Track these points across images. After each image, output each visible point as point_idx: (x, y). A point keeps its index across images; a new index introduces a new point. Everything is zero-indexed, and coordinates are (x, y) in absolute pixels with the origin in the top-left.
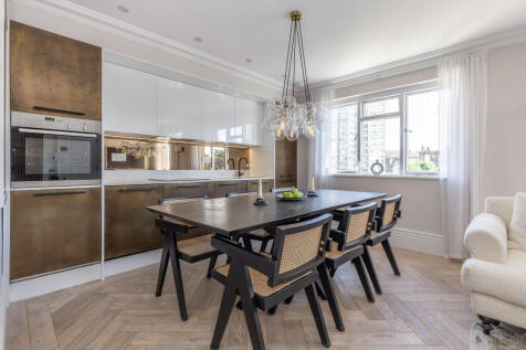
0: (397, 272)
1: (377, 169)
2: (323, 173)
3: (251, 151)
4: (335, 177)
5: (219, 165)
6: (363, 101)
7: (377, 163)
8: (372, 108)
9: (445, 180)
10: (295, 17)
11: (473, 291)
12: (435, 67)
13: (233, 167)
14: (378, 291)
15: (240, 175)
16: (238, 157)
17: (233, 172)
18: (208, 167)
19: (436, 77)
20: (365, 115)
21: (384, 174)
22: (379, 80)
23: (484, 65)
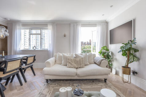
0: (35, 75)
1: (35, 48)
6: (31, 29)
7: (35, 47)
8: (34, 32)
9: (49, 51)
11: (45, 75)
12: (47, 24)
19: (47, 27)
20: (32, 33)
21: (36, 49)
22: (35, 24)
23: (56, 26)
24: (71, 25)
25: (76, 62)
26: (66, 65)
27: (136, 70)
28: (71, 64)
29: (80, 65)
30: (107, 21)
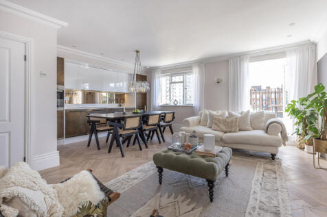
1: (176, 103)
2: (157, 105)
3: (126, 95)
4: (161, 106)
5: (110, 101)
6: (172, 76)
7: (176, 101)
9: (194, 106)
10: (138, 52)
12: (191, 67)
13: (117, 102)
14: (164, 141)
15: (120, 106)
16: (120, 98)
17: (117, 104)
18: (104, 102)
19: (192, 70)
20: (173, 81)
21: (178, 105)
24: (229, 62)
25: (226, 123)
26: (211, 127)
28: (218, 126)
29: (232, 128)
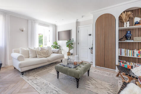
24: (29, 21)
25: (44, 53)
26: (37, 57)
27: (72, 53)
28: (41, 55)
29: (48, 55)
30: (56, 25)
